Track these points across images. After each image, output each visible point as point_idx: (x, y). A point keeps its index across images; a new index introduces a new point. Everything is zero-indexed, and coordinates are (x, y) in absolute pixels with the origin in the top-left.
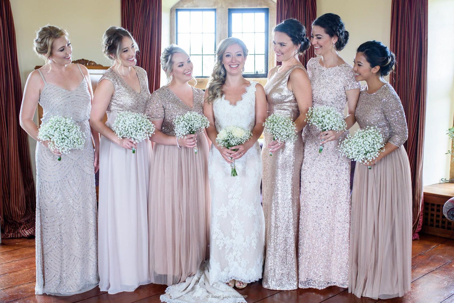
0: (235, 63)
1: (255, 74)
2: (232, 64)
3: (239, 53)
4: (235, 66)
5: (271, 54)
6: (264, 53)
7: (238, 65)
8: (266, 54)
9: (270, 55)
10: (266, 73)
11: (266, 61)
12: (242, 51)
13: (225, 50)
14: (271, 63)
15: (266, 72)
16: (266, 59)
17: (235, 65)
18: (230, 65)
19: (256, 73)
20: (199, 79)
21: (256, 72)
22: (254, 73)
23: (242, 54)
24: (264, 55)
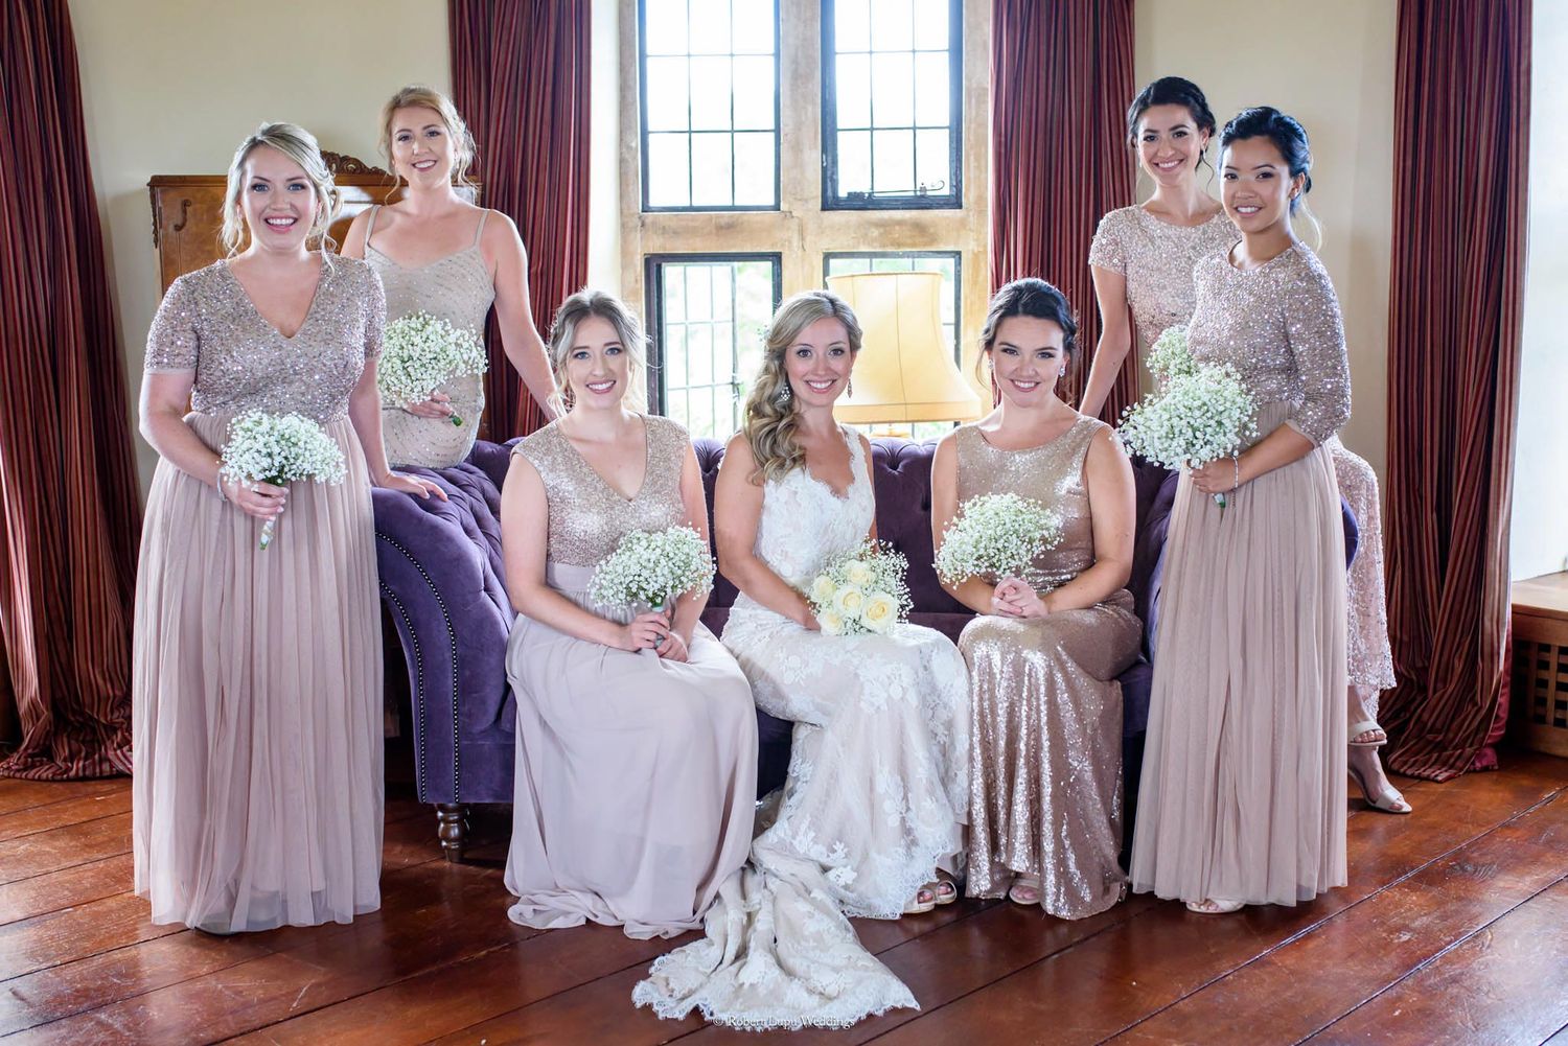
0: (826, 379)
1: (916, 196)
2: (816, 378)
3: (838, 346)
4: (824, 385)
5: (973, 126)
6: (947, 124)
7: (834, 381)
8: (954, 127)
9: (969, 128)
10: (954, 193)
11: (954, 151)
12: (846, 340)
13: (795, 336)
14: (972, 158)
15: (954, 189)
16: (954, 145)
17: (825, 382)
18: (807, 382)
19: (918, 193)
20: (722, 216)
21: (918, 188)
22: (912, 194)
23: (846, 346)
24: (947, 131)
